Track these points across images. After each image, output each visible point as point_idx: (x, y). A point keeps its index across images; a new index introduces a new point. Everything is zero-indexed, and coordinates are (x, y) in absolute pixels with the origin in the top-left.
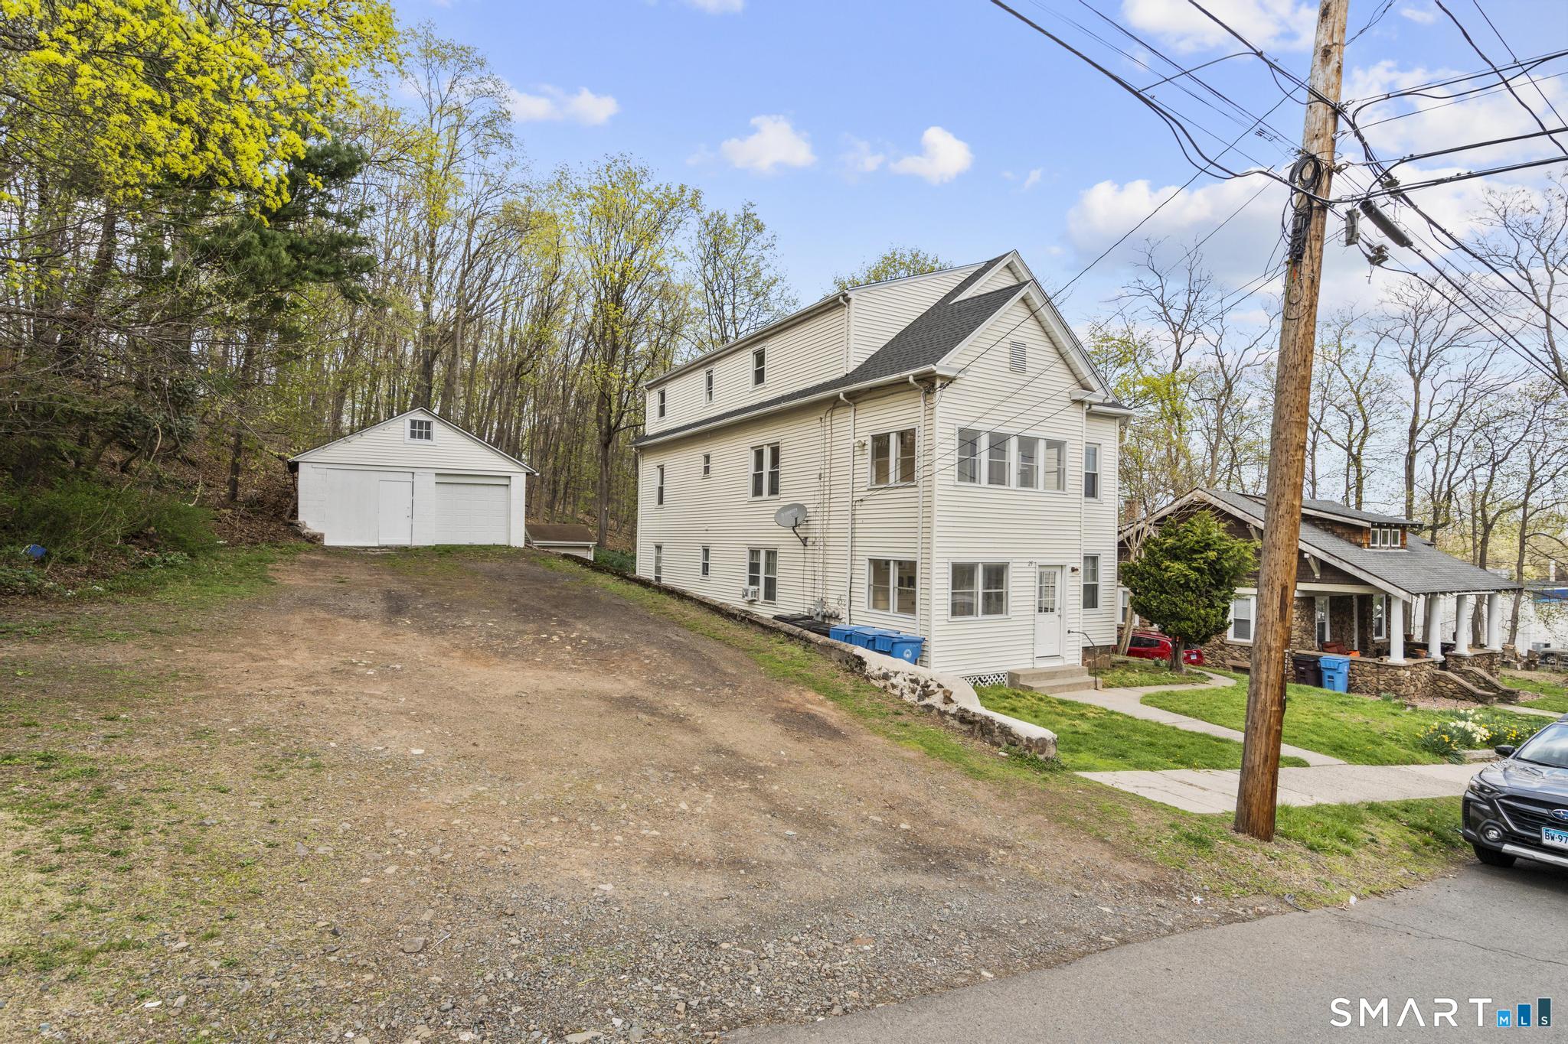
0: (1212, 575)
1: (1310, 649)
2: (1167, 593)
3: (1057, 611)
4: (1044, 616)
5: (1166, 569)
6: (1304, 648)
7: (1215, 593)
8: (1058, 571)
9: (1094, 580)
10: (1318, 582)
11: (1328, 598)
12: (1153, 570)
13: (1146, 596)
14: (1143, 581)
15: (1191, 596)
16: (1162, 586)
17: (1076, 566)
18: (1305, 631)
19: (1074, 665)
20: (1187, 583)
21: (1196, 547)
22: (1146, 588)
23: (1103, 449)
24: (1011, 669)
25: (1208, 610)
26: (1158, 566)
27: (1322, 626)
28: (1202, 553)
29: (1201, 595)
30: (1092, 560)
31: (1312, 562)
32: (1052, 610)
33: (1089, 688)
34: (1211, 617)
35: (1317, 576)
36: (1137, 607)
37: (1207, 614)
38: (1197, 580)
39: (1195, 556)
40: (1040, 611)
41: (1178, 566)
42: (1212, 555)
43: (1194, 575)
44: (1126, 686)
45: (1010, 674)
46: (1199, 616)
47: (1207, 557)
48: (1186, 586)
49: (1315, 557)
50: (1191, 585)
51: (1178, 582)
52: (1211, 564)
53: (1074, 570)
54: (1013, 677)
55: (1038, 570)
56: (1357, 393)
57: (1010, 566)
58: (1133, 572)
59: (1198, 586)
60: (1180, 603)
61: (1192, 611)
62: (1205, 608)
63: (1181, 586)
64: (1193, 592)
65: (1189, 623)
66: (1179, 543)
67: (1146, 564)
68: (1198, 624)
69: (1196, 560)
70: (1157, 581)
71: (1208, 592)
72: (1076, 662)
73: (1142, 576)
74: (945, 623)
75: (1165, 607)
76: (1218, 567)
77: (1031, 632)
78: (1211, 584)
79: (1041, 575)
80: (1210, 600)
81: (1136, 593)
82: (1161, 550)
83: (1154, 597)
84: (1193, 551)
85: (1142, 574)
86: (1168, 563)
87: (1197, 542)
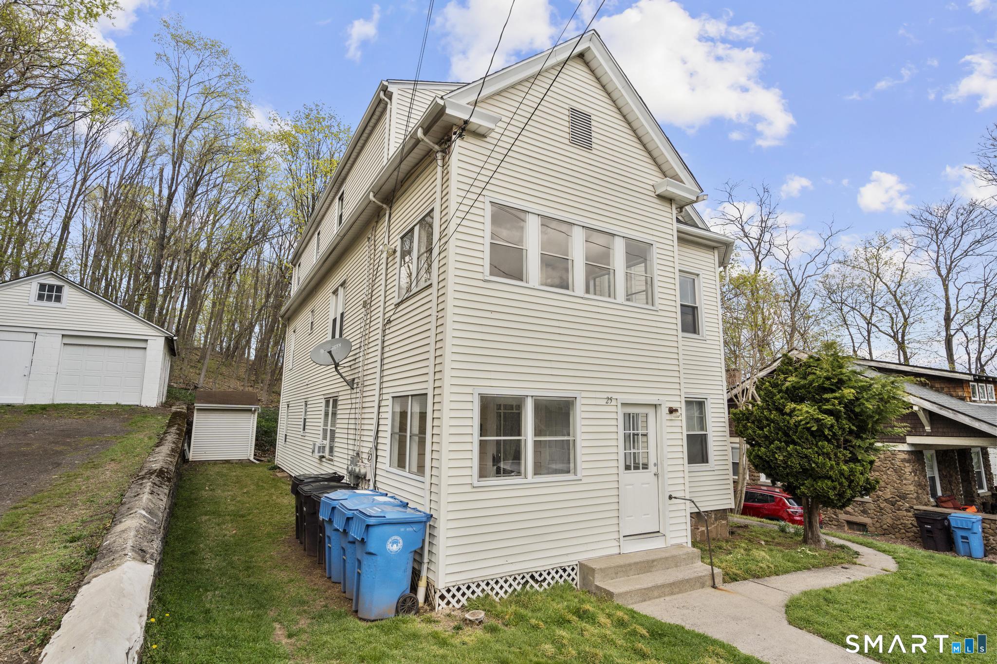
0: (849, 419)
1: (926, 505)
2: (794, 443)
3: (652, 469)
4: (633, 475)
5: (791, 414)
6: (921, 503)
7: (858, 442)
8: (651, 412)
9: (702, 429)
10: (929, 435)
11: (933, 452)
12: (774, 415)
13: (767, 447)
14: (762, 429)
15: (828, 447)
16: (788, 435)
17: (675, 405)
18: (919, 485)
19: (680, 546)
20: (820, 430)
21: (827, 384)
22: (766, 437)
23: (702, 280)
24: (582, 557)
25: (852, 465)
26: (781, 411)
27: (933, 479)
28: (833, 391)
29: (838, 447)
30: (697, 405)
31: (921, 415)
32: (645, 467)
33: (703, 586)
34: (858, 474)
35: (928, 429)
36: (757, 461)
37: (851, 471)
38: (832, 426)
39: (826, 396)
40: (628, 468)
41: (806, 409)
42: (849, 393)
43: (829, 420)
44: (756, 576)
45: (582, 566)
46: (842, 473)
47: (843, 397)
48: (819, 435)
49: (924, 410)
50: (826, 432)
51: (809, 429)
52: (850, 405)
53: (672, 411)
54: (586, 570)
55: (621, 411)
56: (895, 296)
57: (578, 403)
58: (748, 419)
59: (834, 434)
60: (814, 457)
61: (832, 467)
62: (846, 462)
63: (812, 433)
64: (829, 441)
65: (829, 483)
66: (803, 382)
67: (762, 408)
68: (841, 484)
69: (828, 400)
70: (780, 429)
71: (846, 441)
72: (682, 540)
73: (759, 423)
74: (468, 489)
75: (795, 462)
76: (857, 410)
77: (615, 499)
78: (851, 432)
79: (627, 416)
80: (851, 452)
81: (752, 445)
82: (780, 391)
83: (779, 448)
84: (823, 389)
85: (760, 421)
86: (793, 405)
87: (828, 378)
